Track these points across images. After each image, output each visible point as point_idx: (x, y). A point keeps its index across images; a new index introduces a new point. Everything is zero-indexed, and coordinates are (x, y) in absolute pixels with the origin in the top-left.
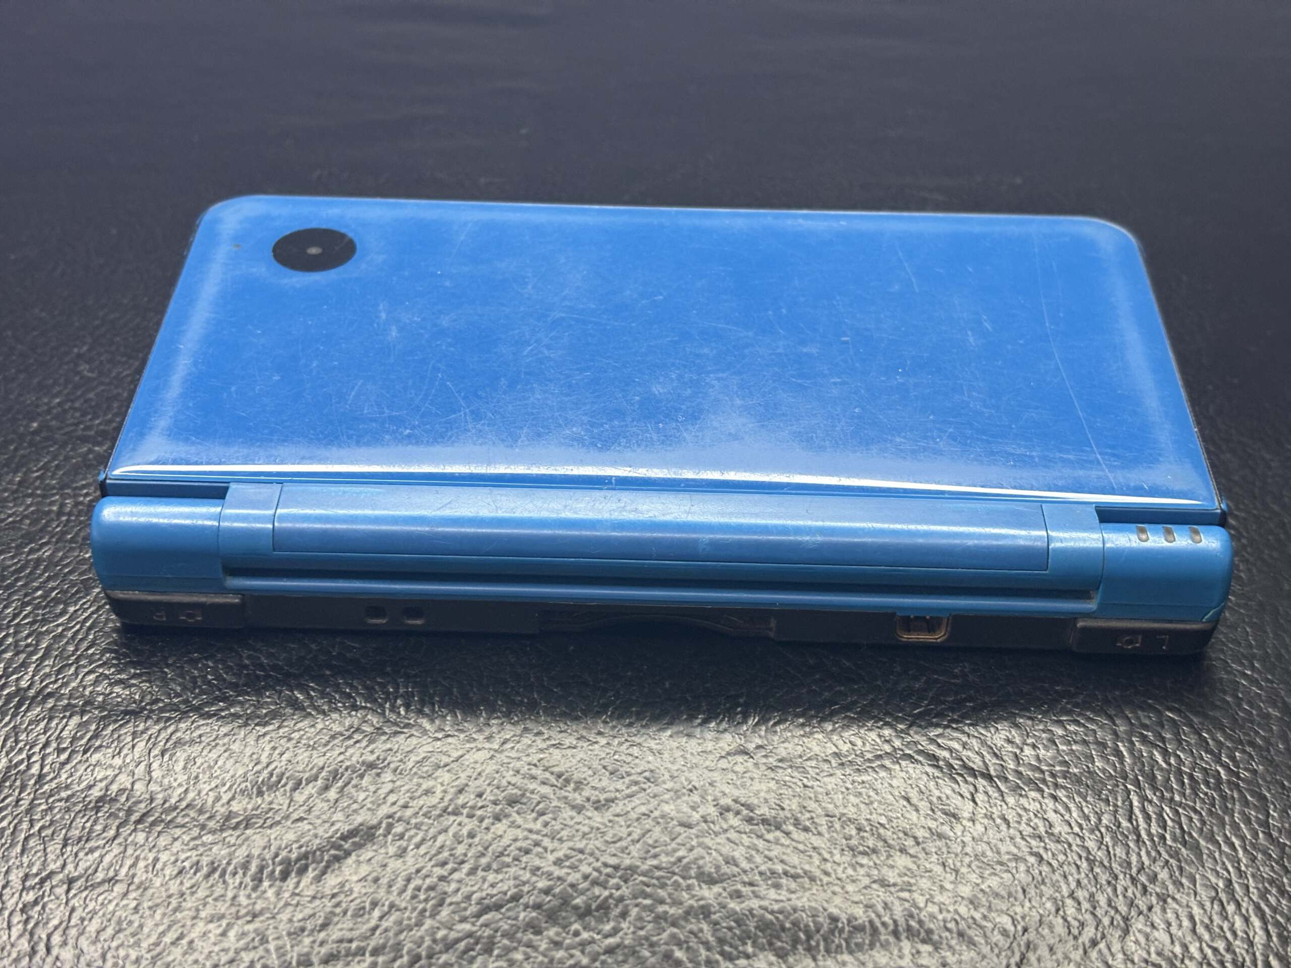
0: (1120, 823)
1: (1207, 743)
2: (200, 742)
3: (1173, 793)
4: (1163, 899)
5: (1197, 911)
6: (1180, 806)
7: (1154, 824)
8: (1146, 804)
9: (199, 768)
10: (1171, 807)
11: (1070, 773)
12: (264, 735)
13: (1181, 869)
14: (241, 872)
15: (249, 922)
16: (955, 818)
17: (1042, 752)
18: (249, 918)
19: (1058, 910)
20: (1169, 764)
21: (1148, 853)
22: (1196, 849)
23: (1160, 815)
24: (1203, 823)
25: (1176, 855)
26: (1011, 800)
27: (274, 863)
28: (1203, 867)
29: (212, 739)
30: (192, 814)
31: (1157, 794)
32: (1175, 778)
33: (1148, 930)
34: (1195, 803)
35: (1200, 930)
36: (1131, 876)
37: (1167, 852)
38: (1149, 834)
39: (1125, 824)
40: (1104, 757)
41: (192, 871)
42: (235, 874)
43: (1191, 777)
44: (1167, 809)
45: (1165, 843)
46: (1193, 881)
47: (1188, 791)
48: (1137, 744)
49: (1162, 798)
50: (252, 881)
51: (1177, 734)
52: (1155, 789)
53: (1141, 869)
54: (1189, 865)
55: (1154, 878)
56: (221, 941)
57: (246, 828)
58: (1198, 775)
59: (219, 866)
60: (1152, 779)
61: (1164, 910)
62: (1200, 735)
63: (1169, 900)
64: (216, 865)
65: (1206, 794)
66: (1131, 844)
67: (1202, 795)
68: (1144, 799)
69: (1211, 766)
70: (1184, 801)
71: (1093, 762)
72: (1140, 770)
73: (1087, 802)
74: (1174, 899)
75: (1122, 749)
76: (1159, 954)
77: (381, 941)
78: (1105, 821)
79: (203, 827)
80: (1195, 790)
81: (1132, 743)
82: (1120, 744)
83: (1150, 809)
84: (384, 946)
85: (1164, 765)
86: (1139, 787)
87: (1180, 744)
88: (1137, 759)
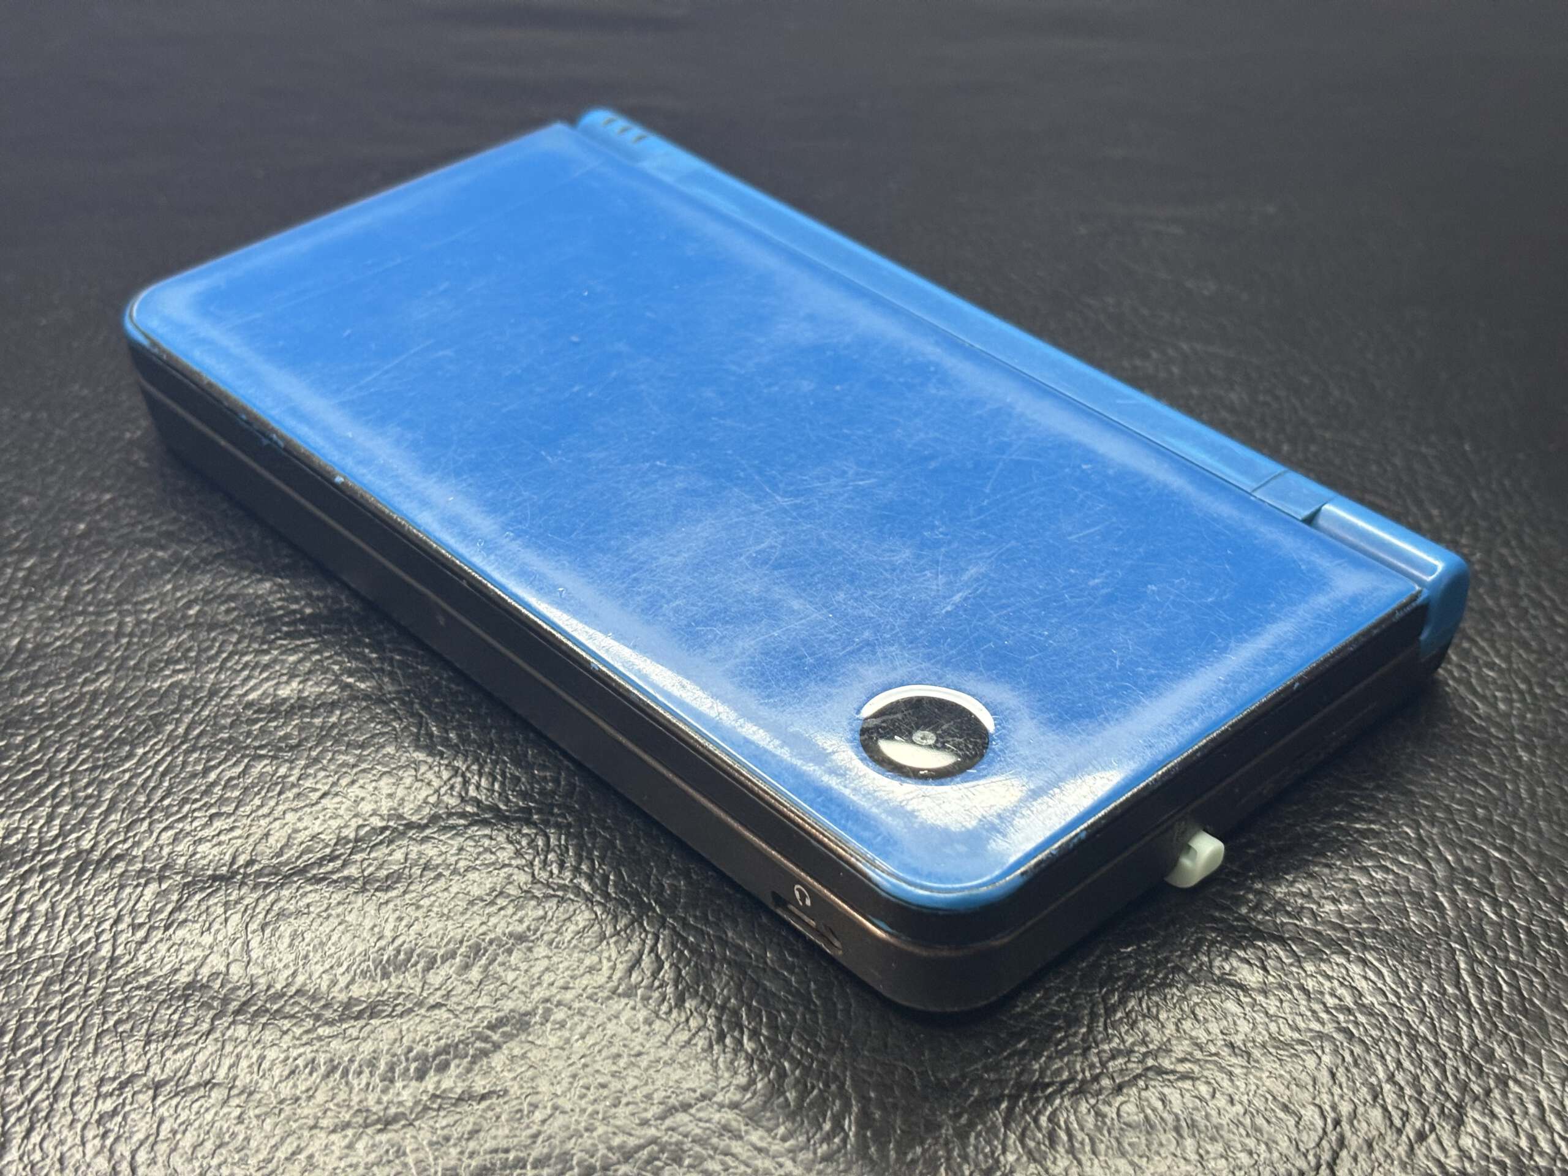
0: (1445, 989)
1: (1546, 889)
2: (308, 913)
3: (1508, 952)
4: (1503, 1081)
5: (1543, 1094)
6: (1517, 968)
7: (1486, 991)
8: (1475, 966)
9: (309, 945)
10: (1505, 969)
11: (1380, 931)
12: (387, 902)
13: (1523, 1045)
14: (367, 1071)
15: (380, 1131)
16: (1243, 990)
17: (1344, 907)
18: (379, 1126)
19: (1375, 1098)
20: (1501, 916)
21: (1482, 1026)
22: (1539, 1019)
23: (1494, 980)
24: (1546, 986)
25: (1514, 1026)
26: (1310, 967)
27: (407, 1059)
28: (1550, 1041)
29: (323, 908)
30: (304, 1002)
31: (1489, 953)
32: (1509, 933)
33: (1487, 1121)
34: (1535, 963)
35: (1552, 1119)
36: (1463, 1053)
37: (1505, 1024)
38: (1482, 1002)
39: (1450, 990)
40: (1421, 911)
41: (307, 1070)
42: (360, 1073)
43: (1528, 931)
44: (1502, 971)
45: (1502, 1014)
46: (1539, 1059)
47: (1526, 949)
48: (1459, 892)
49: (1495, 958)
50: (381, 1081)
51: (1508, 879)
52: (1485, 947)
53: (1475, 1043)
54: (1530, 1037)
55: (1490, 1056)
56: (347, 1156)
57: (371, 1017)
58: (1536, 928)
59: (339, 1064)
60: (1481, 935)
61: (1504, 1094)
62: (1537, 880)
63: (1511, 1083)
64: (336, 1062)
65: (1548, 952)
66: (1461, 1016)
67: (1543, 954)
68: (1472, 960)
69: (1551, 917)
70: (1521, 961)
71: (1408, 917)
72: (1465, 925)
73: (1403, 965)
74: (1516, 1081)
75: (1442, 899)
76: (1502, 1148)
77: (546, 1150)
78: (1426, 988)
79: (317, 1017)
80: (1534, 947)
81: (1454, 892)
82: (1438, 894)
83: (1480, 971)
84: (549, 1157)
85: (1495, 918)
86: (1466, 945)
87: (1512, 891)
88: (1460, 911)
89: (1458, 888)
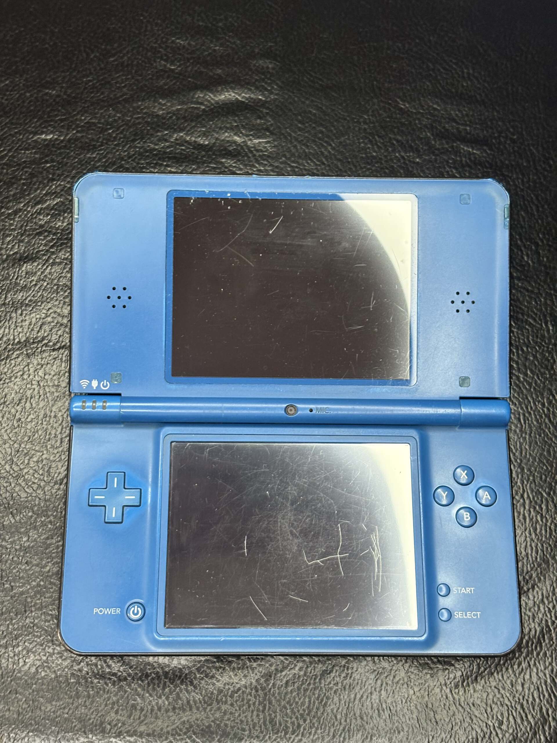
0: (522, 552)
3: (542, 537)
5: (544, 591)
6: (544, 543)
13: (541, 572)
21: (530, 565)
22: (548, 563)
23: (536, 547)
24: (552, 550)
25: (540, 566)
28: (549, 571)
32: (544, 529)
34: (550, 541)
35: (545, 600)
36: (523, 576)
37: (537, 565)
38: (532, 557)
39: (524, 553)
43: (550, 528)
44: (539, 544)
45: (537, 561)
46: (545, 578)
47: (548, 536)
49: (538, 539)
51: (547, 506)
52: (536, 535)
53: (527, 572)
54: (544, 570)
55: (531, 577)
58: (553, 527)
60: (535, 529)
61: (533, 591)
66: (525, 562)
68: (532, 540)
70: (546, 540)
72: (532, 526)
74: (538, 586)
80: (550, 534)
83: (533, 545)
85: (541, 523)
86: (530, 534)
87: (548, 511)
88: (531, 520)
89: (532, 510)
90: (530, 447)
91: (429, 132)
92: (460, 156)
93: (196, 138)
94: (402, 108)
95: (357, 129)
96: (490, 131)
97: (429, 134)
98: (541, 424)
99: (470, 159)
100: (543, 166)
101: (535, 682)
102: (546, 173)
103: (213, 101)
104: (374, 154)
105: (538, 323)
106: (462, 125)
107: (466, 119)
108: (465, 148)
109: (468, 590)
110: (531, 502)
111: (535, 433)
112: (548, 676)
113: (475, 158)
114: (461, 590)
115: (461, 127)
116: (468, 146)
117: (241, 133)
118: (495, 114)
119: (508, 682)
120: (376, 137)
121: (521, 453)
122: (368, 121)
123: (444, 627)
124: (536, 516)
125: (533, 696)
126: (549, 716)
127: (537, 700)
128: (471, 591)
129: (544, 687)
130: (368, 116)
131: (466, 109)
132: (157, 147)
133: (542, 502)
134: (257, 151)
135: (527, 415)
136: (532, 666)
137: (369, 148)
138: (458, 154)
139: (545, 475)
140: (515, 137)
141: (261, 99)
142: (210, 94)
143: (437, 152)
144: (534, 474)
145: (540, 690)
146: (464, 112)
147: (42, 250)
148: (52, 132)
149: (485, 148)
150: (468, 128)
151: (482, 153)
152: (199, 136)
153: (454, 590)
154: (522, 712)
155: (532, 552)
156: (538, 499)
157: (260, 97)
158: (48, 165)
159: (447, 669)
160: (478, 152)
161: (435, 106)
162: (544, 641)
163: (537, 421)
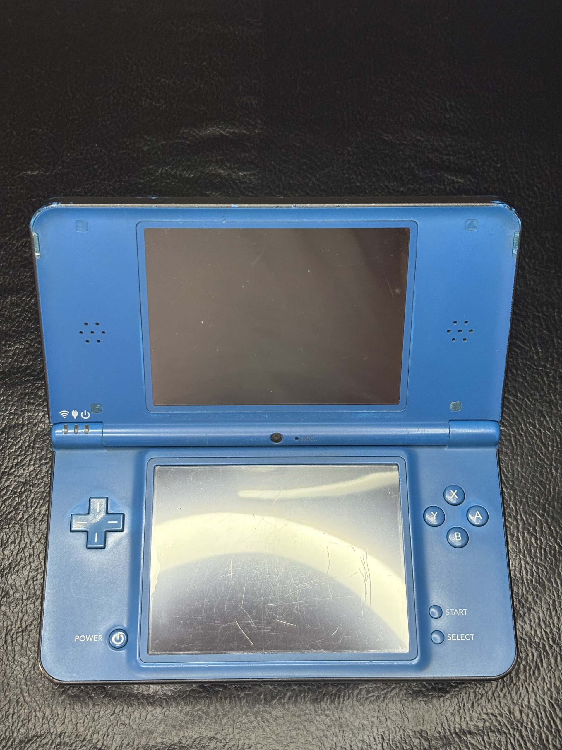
0: (516, 575)
1: (552, 532)
3: (537, 559)
4: (529, 610)
5: (541, 615)
6: (539, 565)
7: (529, 574)
8: (527, 565)
10: (536, 566)
13: (537, 595)
20: (537, 544)
21: (526, 588)
22: (543, 586)
23: (531, 570)
24: (547, 573)
25: (535, 588)
28: (545, 594)
31: (532, 560)
32: (539, 551)
33: (523, 624)
34: (545, 563)
35: (542, 624)
36: (519, 599)
37: (533, 588)
38: (527, 580)
39: (518, 575)
43: (545, 550)
44: (534, 567)
45: (532, 584)
46: (541, 601)
47: (543, 558)
48: (526, 534)
49: (533, 562)
51: (541, 528)
52: (531, 557)
53: (523, 596)
54: (540, 593)
55: (527, 600)
58: (548, 549)
60: (530, 552)
61: (529, 615)
62: (550, 528)
63: (532, 610)
65: (550, 559)
66: (520, 585)
67: (548, 559)
68: (526, 562)
69: (553, 544)
70: (541, 563)
72: (526, 548)
74: (534, 609)
76: (526, 635)
80: (546, 556)
82: (519, 534)
83: (528, 567)
85: (535, 545)
86: (525, 557)
87: (542, 533)
88: (525, 542)
89: (525, 532)
90: (522, 469)
91: (413, 162)
92: (444, 185)
93: (180, 172)
94: (385, 140)
95: (341, 160)
96: (474, 160)
97: (413, 165)
98: (532, 445)
99: (454, 187)
100: (528, 192)
101: (533, 708)
102: (530, 199)
103: (198, 137)
104: (358, 184)
105: (527, 346)
106: (445, 154)
107: (449, 149)
108: (449, 177)
109: (461, 612)
110: (524, 524)
111: (527, 455)
112: (547, 702)
113: (459, 186)
114: (453, 612)
115: (445, 157)
116: (451, 175)
117: (226, 166)
118: (479, 143)
119: (506, 709)
120: (360, 168)
121: (513, 475)
122: (351, 153)
123: (436, 650)
124: (530, 538)
125: (532, 723)
126: (549, 744)
127: (536, 727)
128: (464, 613)
129: (543, 713)
130: (352, 148)
131: (449, 140)
132: (142, 181)
133: (536, 525)
134: (242, 183)
135: (518, 437)
136: (530, 692)
137: (353, 178)
138: (442, 183)
139: (538, 497)
140: (499, 165)
141: (245, 134)
142: (195, 130)
143: (421, 181)
144: (527, 496)
145: (540, 716)
146: (447, 143)
147: (27, 282)
148: (38, 169)
149: (469, 176)
150: (452, 158)
151: (465, 181)
152: (184, 170)
153: (447, 612)
154: (520, 739)
155: (527, 575)
156: (531, 520)
157: (245, 132)
158: (34, 200)
159: (441, 696)
160: (462, 181)
161: (418, 137)
162: (542, 666)
163: (529, 443)
